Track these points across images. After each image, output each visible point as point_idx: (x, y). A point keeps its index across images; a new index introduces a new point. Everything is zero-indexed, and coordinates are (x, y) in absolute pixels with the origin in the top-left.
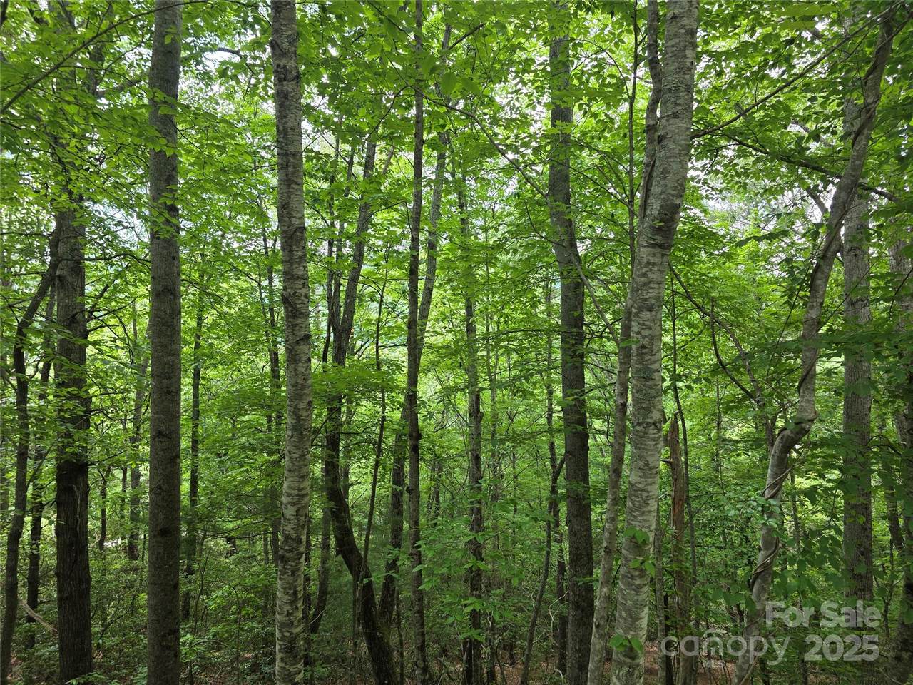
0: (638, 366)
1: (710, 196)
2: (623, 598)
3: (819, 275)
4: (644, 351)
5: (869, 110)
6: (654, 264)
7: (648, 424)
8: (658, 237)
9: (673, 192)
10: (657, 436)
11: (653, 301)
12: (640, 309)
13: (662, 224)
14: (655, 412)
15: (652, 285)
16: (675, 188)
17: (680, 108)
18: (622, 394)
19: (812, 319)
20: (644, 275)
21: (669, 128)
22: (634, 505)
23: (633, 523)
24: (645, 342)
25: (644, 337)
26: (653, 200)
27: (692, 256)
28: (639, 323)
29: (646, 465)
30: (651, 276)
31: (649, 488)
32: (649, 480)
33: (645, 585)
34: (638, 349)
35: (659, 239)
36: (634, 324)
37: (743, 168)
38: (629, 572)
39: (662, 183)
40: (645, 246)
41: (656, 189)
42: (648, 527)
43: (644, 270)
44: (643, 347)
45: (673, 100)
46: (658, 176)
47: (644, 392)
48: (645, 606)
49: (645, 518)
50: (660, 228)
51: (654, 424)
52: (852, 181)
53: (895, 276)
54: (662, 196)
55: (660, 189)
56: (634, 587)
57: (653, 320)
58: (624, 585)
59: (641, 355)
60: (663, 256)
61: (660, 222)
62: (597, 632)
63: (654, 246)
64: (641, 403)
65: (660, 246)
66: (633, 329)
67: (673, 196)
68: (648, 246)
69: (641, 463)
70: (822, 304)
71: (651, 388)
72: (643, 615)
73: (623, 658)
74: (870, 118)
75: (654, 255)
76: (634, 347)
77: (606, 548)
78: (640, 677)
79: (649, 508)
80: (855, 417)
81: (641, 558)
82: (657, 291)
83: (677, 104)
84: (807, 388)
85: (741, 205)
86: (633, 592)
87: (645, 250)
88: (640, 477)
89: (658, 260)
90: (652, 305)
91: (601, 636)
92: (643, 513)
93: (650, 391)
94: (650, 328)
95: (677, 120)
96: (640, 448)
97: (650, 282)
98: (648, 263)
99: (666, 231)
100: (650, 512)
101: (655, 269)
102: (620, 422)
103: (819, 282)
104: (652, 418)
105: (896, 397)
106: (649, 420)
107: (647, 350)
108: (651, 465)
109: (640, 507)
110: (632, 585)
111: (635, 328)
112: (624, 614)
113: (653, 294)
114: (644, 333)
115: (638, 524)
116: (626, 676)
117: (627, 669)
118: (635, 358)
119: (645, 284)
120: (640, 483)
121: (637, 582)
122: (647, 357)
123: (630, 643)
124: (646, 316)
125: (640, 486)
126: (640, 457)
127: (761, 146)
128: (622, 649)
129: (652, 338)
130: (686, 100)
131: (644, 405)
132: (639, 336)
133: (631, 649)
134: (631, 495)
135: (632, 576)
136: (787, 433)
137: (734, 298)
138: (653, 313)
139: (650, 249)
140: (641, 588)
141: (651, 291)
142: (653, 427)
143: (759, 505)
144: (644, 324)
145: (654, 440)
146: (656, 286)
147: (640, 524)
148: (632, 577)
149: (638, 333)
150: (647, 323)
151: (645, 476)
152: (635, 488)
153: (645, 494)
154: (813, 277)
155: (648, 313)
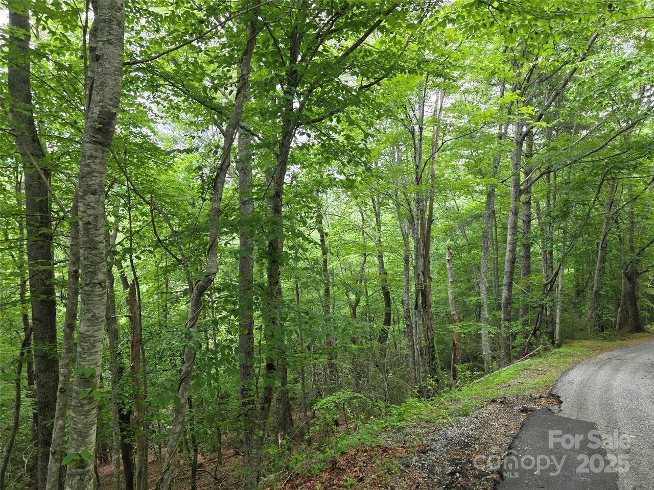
0: (85, 239)
1: (154, 120)
2: (74, 424)
3: (219, 180)
4: (90, 226)
5: (244, 79)
6: (96, 157)
7: (95, 284)
8: (99, 136)
9: (109, 102)
10: (102, 293)
11: (96, 187)
12: (85, 193)
13: (101, 126)
14: (100, 274)
15: (94, 174)
16: (111, 100)
17: (113, 37)
18: (74, 263)
19: (215, 208)
20: (88, 165)
21: (104, 50)
22: (83, 349)
23: (82, 363)
24: (91, 219)
25: (89, 215)
26: (93, 106)
27: (143, 164)
28: (85, 204)
29: (93, 316)
30: (94, 167)
31: (96, 334)
32: (96, 328)
33: (94, 408)
34: (84, 225)
35: (99, 137)
36: (80, 204)
37: (176, 103)
38: (80, 402)
39: (101, 93)
40: (87, 142)
41: (96, 98)
42: (96, 364)
43: (88, 161)
44: (89, 223)
45: (107, 29)
46: (96, 87)
47: (91, 259)
48: (94, 424)
49: (92, 357)
50: (100, 129)
51: (100, 283)
52: (236, 122)
53: (263, 186)
54: (101, 104)
55: (99, 98)
56: (83, 413)
57: (97, 202)
58: (75, 414)
59: (87, 230)
60: (103, 151)
61: (100, 124)
62: (53, 458)
63: (95, 143)
64: (88, 268)
65: (101, 144)
66: (80, 208)
67: (110, 105)
68: (90, 143)
69: (89, 316)
70: (221, 199)
71: (96, 255)
72: (91, 432)
73: (74, 471)
74: (245, 83)
75: (96, 150)
76: (81, 223)
77: (60, 389)
78: (90, 480)
79: (96, 349)
80: (245, 272)
81: (90, 389)
82: (99, 179)
83: (110, 34)
84: (213, 253)
85: (181, 133)
86: (83, 417)
87: (88, 145)
88: (88, 326)
89: (99, 154)
90: (96, 190)
91: (57, 460)
92: (91, 354)
93: (96, 258)
94: (94, 208)
95: (111, 46)
96: (87, 304)
97: (93, 172)
98: (91, 156)
99: (105, 132)
100: (96, 352)
101: (97, 161)
102: (73, 286)
103: (219, 185)
104: (97, 279)
105: (262, 257)
106: (95, 281)
107: (91, 226)
108: (98, 315)
109: (89, 349)
110: (81, 412)
111: (81, 207)
112: (75, 436)
113: (95, 181)
114: (88, 211)
115: (86, 363)
116: (78, 483)
117: (79, 477)
118: (82, 232)
119: (89, 173)
120: (88, 331)
121: (86, 408)
122: (92, 232)
123: (80, 456)
124: (90, 198)
125: (88, 333)
126: (88, 311)
127: (187, 90)
128: (74, 463)
129: (96, 216)
130: (118, 32)
131: (90, 270)
132: (85, 214)
133: (82, 461)
134: (81, 341)
135: (82, 404)
136: (201, 283)
137: (175, 196)
138: (97, 196)
139: (91, 145)
140: (90, 412)
141: (93, 178)
142: (99, 286)
143: (183, 333)
144: (88, 205)
145: (99, 296)
146: (98, 175)
147: (88, 363)
148: (82, 406)
149: (84, 212)
150: (91, 204)
151: (92, 325)
152: (84, 336)
153: (92, 339)
154: (215, 180)
155: (92, 196)
